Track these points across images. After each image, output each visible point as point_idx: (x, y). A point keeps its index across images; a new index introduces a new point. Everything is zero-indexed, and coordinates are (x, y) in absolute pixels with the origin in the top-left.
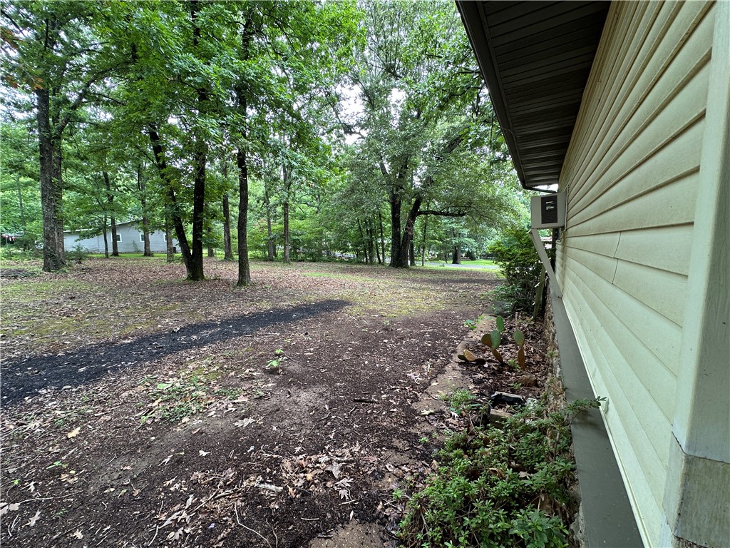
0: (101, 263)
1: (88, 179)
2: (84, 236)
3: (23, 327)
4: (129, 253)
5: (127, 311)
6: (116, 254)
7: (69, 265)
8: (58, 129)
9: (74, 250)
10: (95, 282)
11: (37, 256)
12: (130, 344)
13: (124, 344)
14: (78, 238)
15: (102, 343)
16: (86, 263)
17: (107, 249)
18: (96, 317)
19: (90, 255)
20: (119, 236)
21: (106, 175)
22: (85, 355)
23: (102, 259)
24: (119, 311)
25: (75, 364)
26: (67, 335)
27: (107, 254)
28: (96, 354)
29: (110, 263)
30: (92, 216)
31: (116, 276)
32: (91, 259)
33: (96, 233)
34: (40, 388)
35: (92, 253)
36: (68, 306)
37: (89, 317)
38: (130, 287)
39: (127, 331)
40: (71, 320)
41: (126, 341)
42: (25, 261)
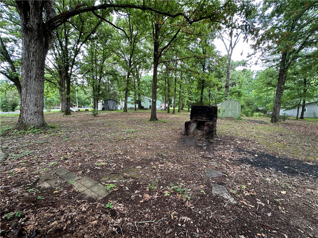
0: (294, 121)
1: (295, 83)
2: (287, 109)
3: (264, 142)
4: (309, 118)
5: (309, 148)
6: (302, 118)
7: (280, 121)
8: (288, 64)
9: (283, 115)
10: (291, 130)
11: (268, 116)
12: (312, 166)
13: (308, 164)
14: (285, 110)
15: (295, 159)
16: (287, 121)
17: (298, 115)
18: (292, 146)
19: (289, 118)
20: (306, 109)
21: (305, 80)
22: (288, 162)
23: (294, 120)
24: (304, 147)
25: (283, 164)
26: (279, 150)
27: (297, 118)
28: (293, 163)
29: (299, 122)
30: (293, 100)
31: (302, 129)
32: (289, 119)
33: (294, 108)
34: (270, 167)
35: (289, 117)
36: (280, 138)
37: (288, 145)
38: (311, 136)
39: (310, 158)
40: (281, 145)
41: (309, 164)
42: (264, 118)
